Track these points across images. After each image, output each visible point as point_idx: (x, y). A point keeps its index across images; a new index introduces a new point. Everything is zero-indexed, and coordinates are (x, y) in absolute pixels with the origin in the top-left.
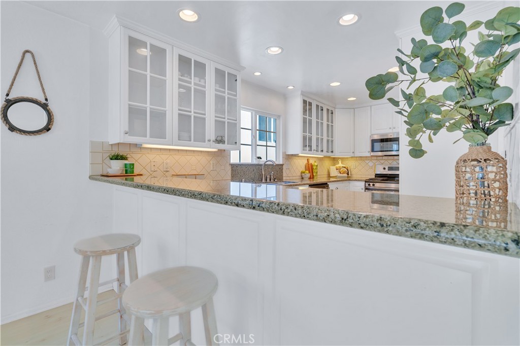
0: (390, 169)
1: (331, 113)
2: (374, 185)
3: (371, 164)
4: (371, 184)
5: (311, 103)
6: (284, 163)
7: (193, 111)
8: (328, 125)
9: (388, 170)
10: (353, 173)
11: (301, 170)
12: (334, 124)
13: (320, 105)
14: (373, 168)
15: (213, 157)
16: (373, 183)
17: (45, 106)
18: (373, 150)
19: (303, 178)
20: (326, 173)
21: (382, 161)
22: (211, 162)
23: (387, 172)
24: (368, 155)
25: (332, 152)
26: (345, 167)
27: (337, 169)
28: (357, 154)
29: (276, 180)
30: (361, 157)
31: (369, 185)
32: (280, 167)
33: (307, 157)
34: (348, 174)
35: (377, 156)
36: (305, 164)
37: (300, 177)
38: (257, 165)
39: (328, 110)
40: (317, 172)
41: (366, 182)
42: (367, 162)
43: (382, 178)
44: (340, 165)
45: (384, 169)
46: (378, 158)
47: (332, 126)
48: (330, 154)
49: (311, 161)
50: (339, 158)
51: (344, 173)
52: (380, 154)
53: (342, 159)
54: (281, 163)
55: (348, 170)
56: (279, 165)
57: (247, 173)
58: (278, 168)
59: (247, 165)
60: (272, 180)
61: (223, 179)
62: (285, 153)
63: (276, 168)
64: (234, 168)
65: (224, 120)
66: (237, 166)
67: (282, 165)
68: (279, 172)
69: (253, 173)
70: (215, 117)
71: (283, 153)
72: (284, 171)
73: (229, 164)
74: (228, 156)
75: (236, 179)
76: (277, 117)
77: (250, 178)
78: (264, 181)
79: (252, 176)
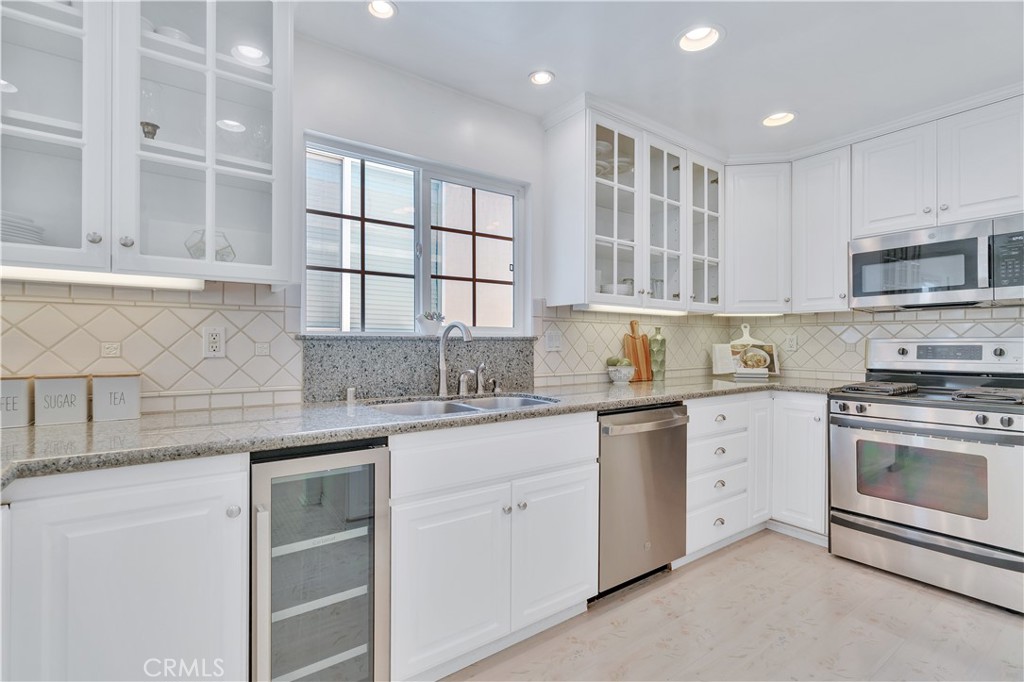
0: (925, 352)
1: (708, 180)
2: (861, 409)
3: (851, 336)
4: (852, 405)
5: (631, 141)
6: (539, 334)
8: (698, 219)
9: (919, 357)
10: (789, 364)
11: (607, 355)
12: (720, 214)
13: (667, 149)
14: (861, 349)
15: (215, 311)
16: (858, 403)
18: (858, 289)
19: (611, 382)
20: (700, 363)
21: (894, 328)
23: (912, 363)
24: (841, 306)
25: (715, 300)
26: (761, 347)
27: (734, 353)
28: (802, 306)
29: (498, 390)
30: (817, 314)
31: (844, 408)
32: (521, 346)
33: (630, 315)
34: (771, 367)
35: (873, 311)
36: (621, 336)
37: (603, 379)
38: (420, 339)
39: (698, 170)
40: (663, 362)
41: (830, 397)
42: (837, 329)
43: (897, 386)
44: (746, 339)
45: (903, 352)
46: (878, 317)
47: (714, 220)
48: (705, 307)
49: (646, 329)
50: (742, 320)
51: (758, 364)
52: (883, 301)
53: (755, 323)
54: (529, 334)
55: (771, 356)
56: (514, 340)
57: (376, 367)
58: (513, 350)
59: (377, 340)
60: (481, 391)
61: (262, 389)
62: (544, 301)
63: (505, 351)
64: (312, 352)
65: (202, 164)
66: (327, 342)
67: (531, 341)
68: (515, 361)
69: (403, 366)
70: (144, 147)
71: (535, 302)
72: (537, 360)
73: (293, 336)
74: (287, 310)
75: (323, 386)
76: (517, 190)
77: (390, 382)
78: (443, 392)
79: (398, 378)
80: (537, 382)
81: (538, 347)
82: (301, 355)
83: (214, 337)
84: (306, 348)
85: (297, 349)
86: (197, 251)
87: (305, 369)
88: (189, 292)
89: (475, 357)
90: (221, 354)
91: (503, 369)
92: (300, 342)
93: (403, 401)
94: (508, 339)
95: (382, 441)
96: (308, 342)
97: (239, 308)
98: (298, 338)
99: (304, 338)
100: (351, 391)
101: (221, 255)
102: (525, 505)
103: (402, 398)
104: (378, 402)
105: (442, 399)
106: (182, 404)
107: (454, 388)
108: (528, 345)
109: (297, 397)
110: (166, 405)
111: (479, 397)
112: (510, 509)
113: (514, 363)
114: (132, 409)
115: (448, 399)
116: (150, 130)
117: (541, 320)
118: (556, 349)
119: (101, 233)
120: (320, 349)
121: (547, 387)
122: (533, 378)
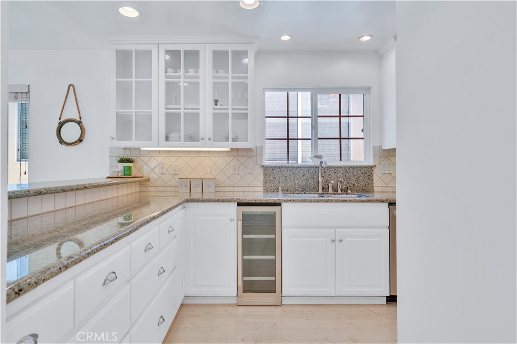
6: (377, 164)
7: (182, 108)
15: (235, 157)
17: (79, 123)
22: (232, 164)
29: (349, 191)
38: (311, 167)
54: (371, 164)
57: (291, 179)
58: (360, 172)
59: (291, 167)
60: (340, 191)
61: (250, 185)
62: (380, 147)
63: (355, 173)
64: (266, 172)
65: (227, 111)
66: (272, 169)
67: (371, 168)
68: (361, 178)
69: (303, 178)
70: (214, 109)
71: (374, 147)
72: (376, 178)
73: (260, 166)
74: (258, 156)
75: (270, 185)
76: (365, 91)
77: (297, 185)
78: (320, 191)
79: (301, 184)
80: (375, 189)
81: (375, 171)
82: (262, 173)
83: (235, 166)
84: (264, 171)
85: (261, 171)
86: (227, 139)
87: (264, 178)
88: (228, 152)
89: (338, 175)
90: (237, 172)
91: (354, 181)
92: (262, 168)
93: (302, 194)
94: (357, 167)
95: (279, 204)
96: (265, 168)
97: (242, 156)
99: (263, 167)
100: (280, 187)
101: (234, 140)
102: (342, 240)
103: (302, 192)
104: (291, 193)
105: (319, 194)
106: (226, 189)
107: (325, 189)
108: (370, 170)
109: (261, 189)
110: (222, 189)
111: (338, 194)
112: (334, 240)
113: (361, 179)
114: (212, 189)
115: (322, 194)
116: (216, 102)
117: (378, 157)
118: (388, 172)
119: (204, 137)
120: (269, 171)
121: (383, 192)
122: (372, 187)
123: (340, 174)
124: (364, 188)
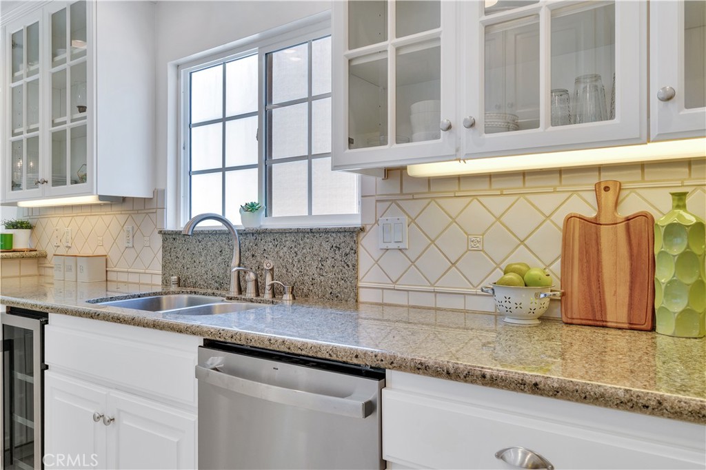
6: (369, 221)
15: (129, 215)
32: (338, 240)
54: (355, 223)
56: (327, 231)
58: (326, 246)
61: (147, 271)
63: (316, 247)
66: (174, 236)
67: (354, 233)
68: (329, 262)
72: (365, 262)
80: (364, 296)
81: (365, 242)
82: (162, 247)
83: (128, 233)
84: (164, 241)
85: (159, 242)
89: (281, 254)
90: (131, 245)
91: (313, 270)
92: (161, 236)
96: (166, 235)
97: (139, 212)
98: (160, 232)
99: (163, 233)
108: (348, 239)
113: (328, 265)
117: (373, 199)
118: (396, 246)
120: (170, 242)
121: (383, 305)
122: (356, 289)
123: (285, 249)
124: (336, 290)
